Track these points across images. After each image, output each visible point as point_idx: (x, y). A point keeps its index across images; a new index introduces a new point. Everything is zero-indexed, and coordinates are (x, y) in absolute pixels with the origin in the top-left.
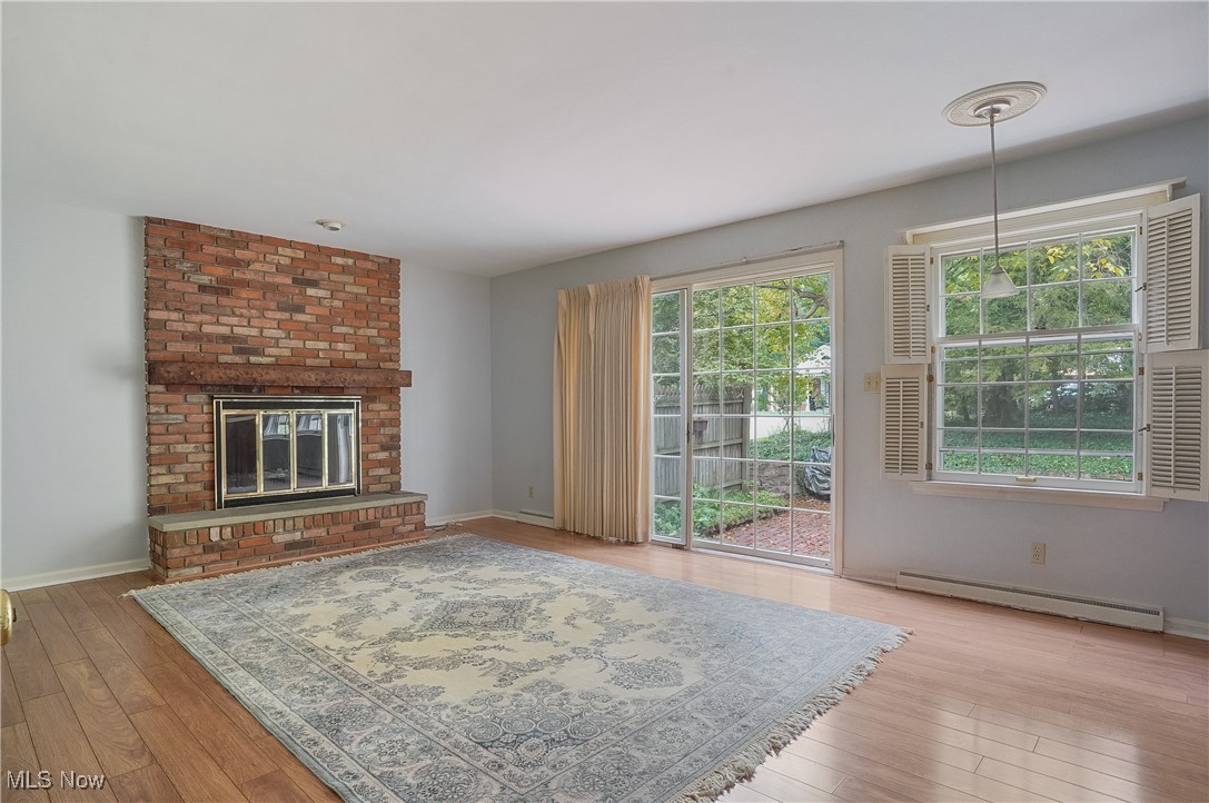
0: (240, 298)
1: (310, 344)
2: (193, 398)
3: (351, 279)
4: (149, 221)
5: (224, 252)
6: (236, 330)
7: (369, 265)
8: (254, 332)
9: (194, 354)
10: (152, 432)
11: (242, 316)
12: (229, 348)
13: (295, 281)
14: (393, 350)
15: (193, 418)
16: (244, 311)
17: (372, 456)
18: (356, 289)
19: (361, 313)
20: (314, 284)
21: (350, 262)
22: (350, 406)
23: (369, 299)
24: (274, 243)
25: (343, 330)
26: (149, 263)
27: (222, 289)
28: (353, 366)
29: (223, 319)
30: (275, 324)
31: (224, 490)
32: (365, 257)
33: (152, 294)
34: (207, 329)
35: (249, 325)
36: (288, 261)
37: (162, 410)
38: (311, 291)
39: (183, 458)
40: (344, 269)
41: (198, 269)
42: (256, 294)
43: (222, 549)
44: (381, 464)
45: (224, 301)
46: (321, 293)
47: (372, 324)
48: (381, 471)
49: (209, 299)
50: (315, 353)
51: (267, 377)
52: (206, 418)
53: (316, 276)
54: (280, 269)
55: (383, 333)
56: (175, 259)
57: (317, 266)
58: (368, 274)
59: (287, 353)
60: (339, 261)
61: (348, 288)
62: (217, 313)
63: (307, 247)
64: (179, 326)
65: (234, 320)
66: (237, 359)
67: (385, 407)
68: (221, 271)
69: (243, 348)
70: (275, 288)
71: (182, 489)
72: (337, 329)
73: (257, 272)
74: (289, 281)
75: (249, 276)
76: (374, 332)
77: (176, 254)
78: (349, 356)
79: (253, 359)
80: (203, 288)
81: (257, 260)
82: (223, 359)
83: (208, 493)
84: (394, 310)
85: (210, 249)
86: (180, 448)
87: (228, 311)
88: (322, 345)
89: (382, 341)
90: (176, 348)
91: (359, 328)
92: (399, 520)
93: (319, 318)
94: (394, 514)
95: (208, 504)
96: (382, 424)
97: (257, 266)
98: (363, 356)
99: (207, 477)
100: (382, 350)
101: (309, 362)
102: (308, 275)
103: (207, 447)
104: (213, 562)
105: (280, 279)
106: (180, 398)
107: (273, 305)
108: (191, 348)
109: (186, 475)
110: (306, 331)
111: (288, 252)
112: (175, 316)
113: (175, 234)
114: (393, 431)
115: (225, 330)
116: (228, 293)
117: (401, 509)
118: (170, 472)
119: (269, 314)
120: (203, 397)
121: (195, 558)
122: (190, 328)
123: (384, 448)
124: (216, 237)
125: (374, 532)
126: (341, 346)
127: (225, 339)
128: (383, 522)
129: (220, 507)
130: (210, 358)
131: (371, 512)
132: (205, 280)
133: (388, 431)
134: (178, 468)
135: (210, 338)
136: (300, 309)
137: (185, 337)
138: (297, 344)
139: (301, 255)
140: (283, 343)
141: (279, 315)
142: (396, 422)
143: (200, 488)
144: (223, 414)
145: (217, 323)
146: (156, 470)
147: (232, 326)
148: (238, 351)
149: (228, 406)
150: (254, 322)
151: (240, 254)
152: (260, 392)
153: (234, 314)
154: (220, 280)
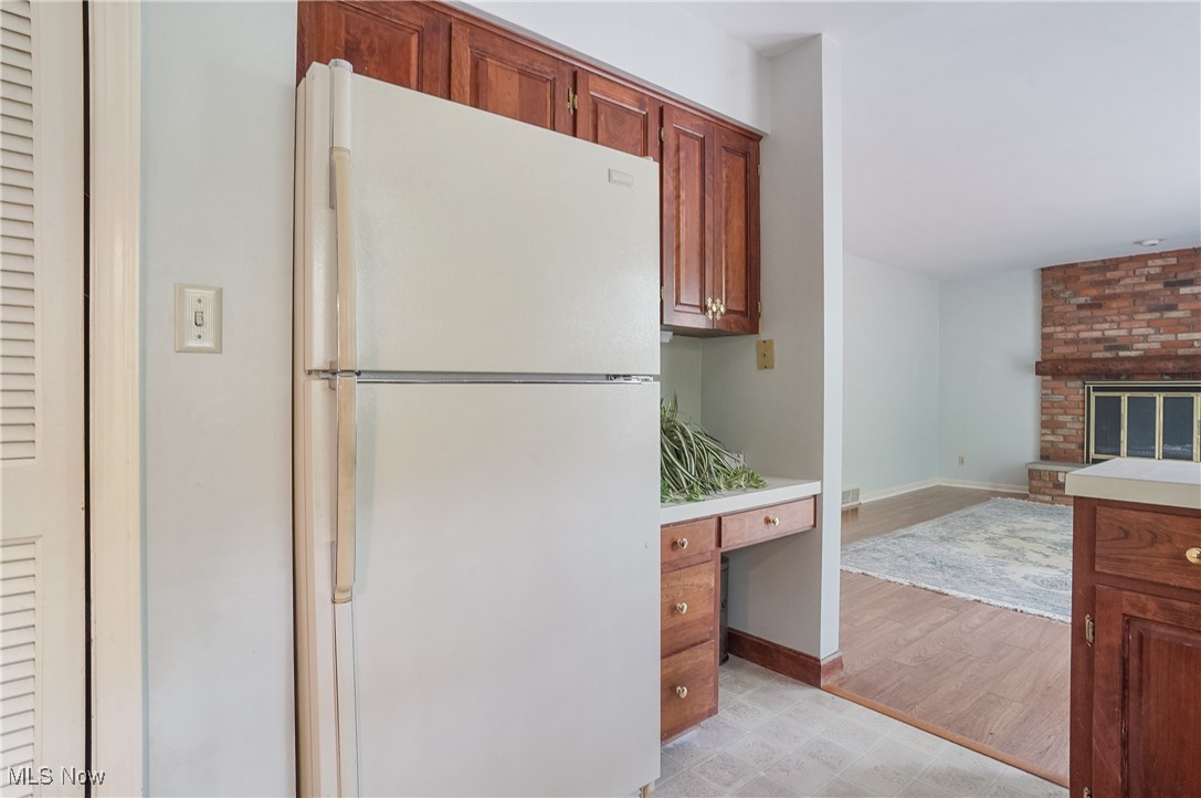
0: (1110, 308)
1: (1183, 336)
2: (1072, 384)
4: (1043, 270)
5: (1097, 277)
6: (1107, 333)
8: (1123, 332)
9: (1072, 354)
10: (1046, 406)
11: (1113, 321)
12: (1101, 347)
13: (1167, 285)
15: (1072, 397)
16: (1114, 318)
20: (1188, 283)
24: (1144, 258)
26: (1044, 296)
27: (1096, 304)
29: (1097, 326)
30: (1144, 324)
31: (1092, 450)
33: (1047, 316)
34: (1083, 335)
35: (1119, 328)
36: (1158, 270)
37: (1050, 392)
38: (1184, 290)
39: (1062, 425)
41: (1076, 294)
42: (1126, 303)
45: (1097, 312)
46: (1197, 289)
49: (1087, 313)
50: (1188, 344)
52: (1081, 398)
53: (1191, 275)
54: (1151, 278)
56: (1060, 291)
57: (1192, 267)
59: (1156, 346)
62: (1090, 323)
63: (1178, 253)
64: (1062, 336)
65: (1106, 326)
66: (1108, 355)
68: (1094, 292)
69: (1114, 345)
70: (1144, 295)
71: (1061, 446)
73: (1125, 286)
74: (1160, 286)
75: (1118, 290)
77: (1061, 287)
79: (1122, 354)
80: (1080, 307)
81: (1127, 276)
82: (1095, 355)
83: (1080, 451)
85: (1085, 278)
86: (1061, 418)
87: (1101, 319)
88: (1198, 335)
90: (1060, 350)
93: (1196, 312)
95: (1080, 459)
97: (1127, 281)
99: (1080, 440)
101: (1182, 352)
102: (1181, 277)
103: (1081, 419)
105: (1149, 287)
106: (1062, 384)
107: (1142, 309)
108: (1070, 350)
109: (1065, 437)
110: (1180, 326)
111: (1159, 262)
112: (1059, 329)
113: (1060, 274)
115: (1098, 334)
116: (1100, 306)
118: (1053, 434)
119: (1139, 317)
120: (1079, 383)
121: (1047, 490)
122: (1070, 335)
124: (1089, 268)
127: (1098, 340)
129: (1088, 462)
130: (1084, 356)
132: (1082, 300)
134: (1059, 431)
135: (1085, 341)
136: (1172, 308)
137: (1066, 343)
138: (1168, 337)
139: (1173, 261)
140: (1153, 338)
141: (1148, 316)
143: (1073, 446)
144: (1093, 395)
145: (1092, 329)
146: (1044, 431)
147: (1103, 331)
148: (1108, 349)
149: (1095, 389)
150: (1123, 325)
151: (1110, 275)
152: (1128, 379)
153: (1106, 321)
154: (1094, 298)
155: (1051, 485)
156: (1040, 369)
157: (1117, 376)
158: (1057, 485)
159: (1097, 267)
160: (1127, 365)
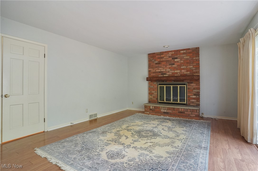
0: (162, 64)
1: (176, 71)
2: (155, 83)
3: (185, 55)
4: (148, 54)
5: (159, 56)
7: (190, 51)
8: (165, 70)
9: (155, 75)
10: (150, 89)
11: (162, 67)
12: (160, 74)
13: (173, 59)
14: (198, 70)
15: (155, 87)
16: (163, 66)
17: (191, 97)
18: (186, 57)
19: (188, 62)
20: (176, 58)
21: (185, 51)
22: (185, 84)
23: (190, 59)
24: (167, 52)
25: (183, 67)
26: (149, 61)
27: (159, 63)
28: (185, 75)
29: (159, 69)
30: (168, 68)
31: (159, 100)
32: (189, 49)
33: (150, 66)
34: (157, 71)
36: (171, 55)
37: (150, 85)
38: (176, 60)
40: (184, 53)
41: (155, 61)
42: (165, 63)
43: (152, 110)
44: (194, 99)
45: (160, 65)
46: (178, 60)
47: (191, 65)
48: (194, 101)
49: (157, 65)
50: (177, 73)
51: (164, 79)
53: (177, 56)
54: (169, 57)
55: (194, 66)
57: (177, 54)
58: (190, 53)
59: (171, 74)
60: (182, 52)
61: (184, 58)
63: (175, 51)
64: (152, 71)
65: (161, 68)
66: (162, 76)
67: (195, 85)
68: (159, 60)
69: (163, 73)
70: (168, 61)
71: (153, 99)
72: (182, 67)
73: (165, 59)
74: (171, 59)
75: (164, 60)
76: (192, 67)
77: (152, 59)
78: (185, 73)
79: (164, 75)
80: (156, 64)
81: (165, 56)
82: (159, 76)
84: (198, 60)
85: (157, 56)
86: (153, 92)
88: (178, 71)
89: (194, 68)
90: (153, 75)
91: (188, 66)
92: (190, 113)
93: (178, 65)
94: (189, 111)
96: (194, 89)
97: (165, 57)
98: (189, 73)
99: (156, 97)
100: (194, 71)
101: (176, 75)
102: (175, 57)
103: (156, 92)
104: (151, 112)
105: (169, 59)
106: (153, 83)
107: (168, 64)
109: (153, 96)
110: (175, 69)
111: (171, 53)
112: (152, 69)
113: (152, 55)
114: (198, 91)
115: (159, 71)
116: (160, 64)
117: (191, 110)
118: (151, 96)
119: (168, 66)
121: (148, 111)
122: (154, 71)
123: (195, 95)
125: (183, 114)
126: (183, 71)
127: (160, 72)
128: (186, 112)
130: (157, 76)
131: (183, 109)
132: (156, 62)
133: (196, 91)
134: (152, 95)
135: (157, 72)
136: (174, 64)
137: (153, 73)
138: (173, 71)
139: (173, 53)
140: (170, 72)
141: (169, 66)
142: (199, 89)
143: (155, 99)
144: (159, 86)
145: (158, 69)
146: (149, 95)
147: (161, 70)
148: (162, 74)
149: (159, 85)
150: (165, 68)
151: (162, 56)
152: (166, 82)
153: (161, 67)
154: (159, 62)
155: (149, 109)
156: (148, 79)
157: (163, 81)
158: (151, 110)
159: (159, 54)
160: (165, 78)
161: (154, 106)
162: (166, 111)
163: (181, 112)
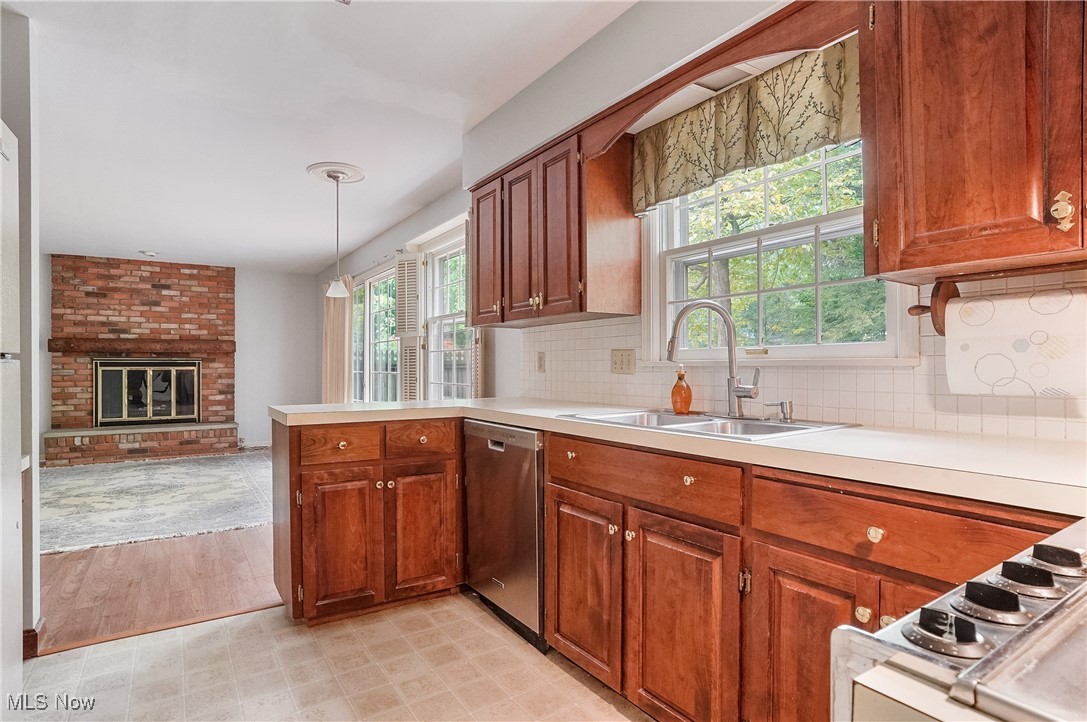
0: (113, 299)
1: (164, 326)
2: (81, 360)
3: (196, 283)
4: (54, 256)
5: (101, 271)
6: (110, 318)
7: (210, 273)
8: (123, 319)
9: (82, 334)
10: (56, 380)
11: (115, 309)
12: (106, 329)
13: (154, 286)
14: (230, 328)
15: (81, 372)
16: (117, 307)
17: (211, 398)
18: (199, 289)
19: (203, 304)
20: (168, 287)
21: (195, 272)
22: (194, 365)
23: (210, 295)
24: (138, 263)
25: (190, 316)
26: (54, 280)
27: (101, 294)
28: (196, 339)
29: (103, 312)
30: (138, 314)
31: (100, 416)
32: (207, 268)
33: (57, 299)
34: (90, 318)
35: (120, 315)
36: (148, 274)
37: (60, 367)
38: (165, 292)
39: (73, 396)
40: (191, 277)
41: (84, 283)
42: (124, 296)
44: (219, 403)
45: (102, 301)
46: (172, 293)
47: (211, 311)
48: (218, 408)
49: (94, 300)
50: (168, 332)
51: (125, 347)
52: (89, 372)
53: (169, 282)
54: (143, 279)
55: (221, 317)
56: (70, 278)
57: (169, 276)
58: (210, 278)
59: (148, 331)
60: (187, 271)
61: (193, 289)
62: (98, 308)
63: (162, 265)
64: (72, 317)
65: (110, 312)
66: (111, 336)
67: (222, 365)
68: (100, 283)
69: (114, 328)
70: (138, 291)
71: (73, 414)
72: (185, 316)
73: (125, 282)
74: (149, 286)
75: (120, 285)
76: (214, 316)
77: (71, 274)
78: (193, 332)
79: (122, 336)
80: (88, 294)
81: (126, 275)
82: (101, 336)
83: (89, 417)
84: (231, 302)
85: (93, 270)
86: (71, 390)
87: (105, 307)
88: (175, 326)
89: (220, 322)
90: (70, 330)
91: (202, 314)
92: (215, 440)
93: (172, 309)
94: (212, 435)
95: (89, 424)
96: (220, 377)
97: (126, 279)
98: (205, 332)
99: (89, 408)
100: (220, 328)
101: (163, 337)
102: (163, 282)
103: (89, 390)
104: (77, 458)
105: (142, 286)
106: (72, 360)
107: (137, 302)
108: (79, 330)
109: (75, 406)
110: (161, 317)
111: (149, 268)
112: (69, 311)
113: (70, 263)
114: (229, 381)
115: (104, 319)
116: (105, 296)
117: (218, 433)
118: (64, 404)
119: (134, 308)
120: (88, 359)
121: (65, 455)
122: (79, 318)
123: (221, 393)
124: (96, 262)
125: (195, 446)
126: (187, 326)
127: (103, 324)
128: (202, 441)
129: (96, 426)
130: (93, 336)
131: (193, 433)
132: (90, 289)
133: (225, 381)
134: (70, 402)
135: (92, 323)
136: (157, 304)
137: (76, 324)
138: (153, 326)
139: (158, 269)
140: (143, 325)
141: (142, 308)
142: (232, 376)
143: (83, 414)
144: (100, 369)
145: (98, 314)
146: (55, 402)
147: (108, 316)
148: (112, 331)
149: (102, 365)
150: (123, 313)
151: (113, 272)
152: (127, 356)
153: (110, 309)
154: (100, 289)
155: (68, 449)
156: (53, 346)
157: (119, 354)
158: (74, 449)
159: (104, 264)
160: (129, 346)
161: (90, 437)
162: (137, 445)
163: (189, 442)
